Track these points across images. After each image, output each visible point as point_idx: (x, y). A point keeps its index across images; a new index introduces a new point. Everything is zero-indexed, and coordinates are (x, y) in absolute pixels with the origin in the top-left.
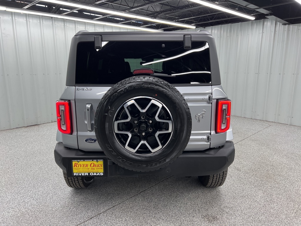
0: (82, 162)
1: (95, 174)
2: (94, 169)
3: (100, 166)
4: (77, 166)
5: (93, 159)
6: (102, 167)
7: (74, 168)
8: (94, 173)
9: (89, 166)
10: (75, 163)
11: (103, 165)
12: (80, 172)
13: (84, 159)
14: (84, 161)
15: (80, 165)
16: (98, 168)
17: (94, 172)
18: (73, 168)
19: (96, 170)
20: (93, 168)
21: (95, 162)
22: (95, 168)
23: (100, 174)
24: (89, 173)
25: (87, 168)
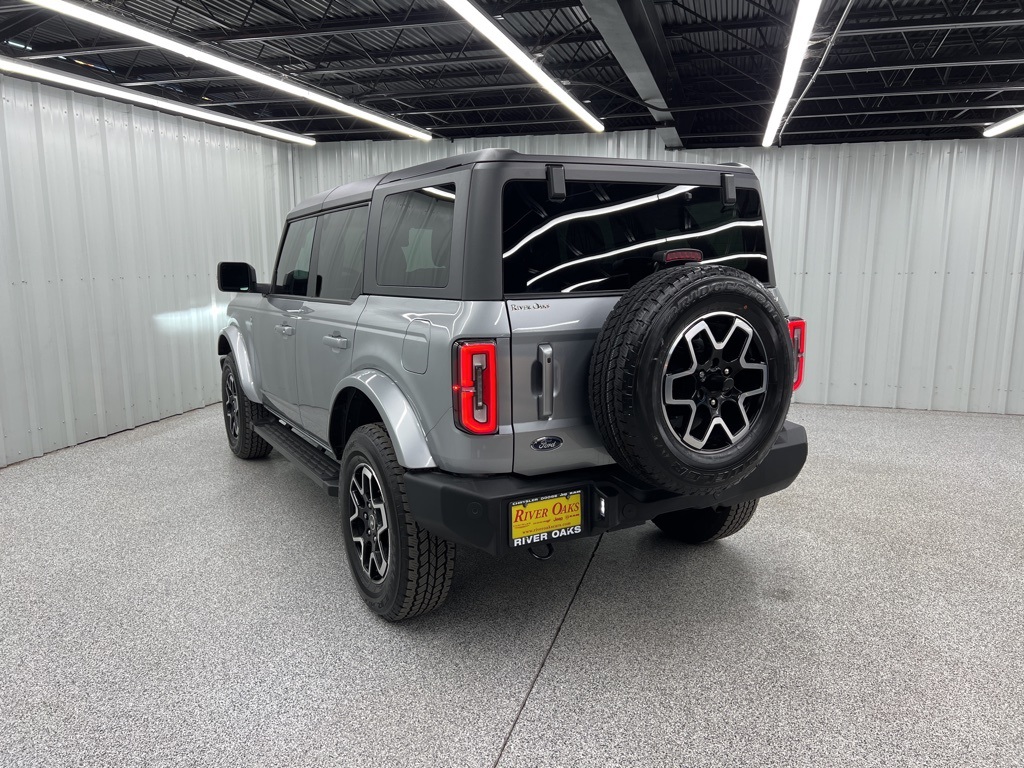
0: (534, 506)
1: (563, 533)
2: (560, 519)
3: (574, 507)
4: (523, 517)
5: (558, 492)
6: (579, 512)
7: (516, 524)
8: (560, 531)
9: (550, 513)
10: (518, 511)
11: (579, 506)
12: (529, 534)
13: (539, 495)
14: (539, 500)
15: (528, 514)
16: (571, 513)
17: (559, 528)
18: (513, 524)
19: (565, 521)
20: (558, 517)
21: (562, 500)
22: (563, 515)
23: (573, 530)
24: (549, 533)
25: (545, 519)
